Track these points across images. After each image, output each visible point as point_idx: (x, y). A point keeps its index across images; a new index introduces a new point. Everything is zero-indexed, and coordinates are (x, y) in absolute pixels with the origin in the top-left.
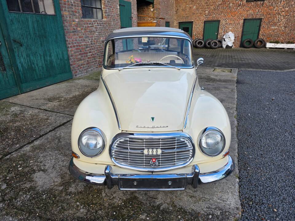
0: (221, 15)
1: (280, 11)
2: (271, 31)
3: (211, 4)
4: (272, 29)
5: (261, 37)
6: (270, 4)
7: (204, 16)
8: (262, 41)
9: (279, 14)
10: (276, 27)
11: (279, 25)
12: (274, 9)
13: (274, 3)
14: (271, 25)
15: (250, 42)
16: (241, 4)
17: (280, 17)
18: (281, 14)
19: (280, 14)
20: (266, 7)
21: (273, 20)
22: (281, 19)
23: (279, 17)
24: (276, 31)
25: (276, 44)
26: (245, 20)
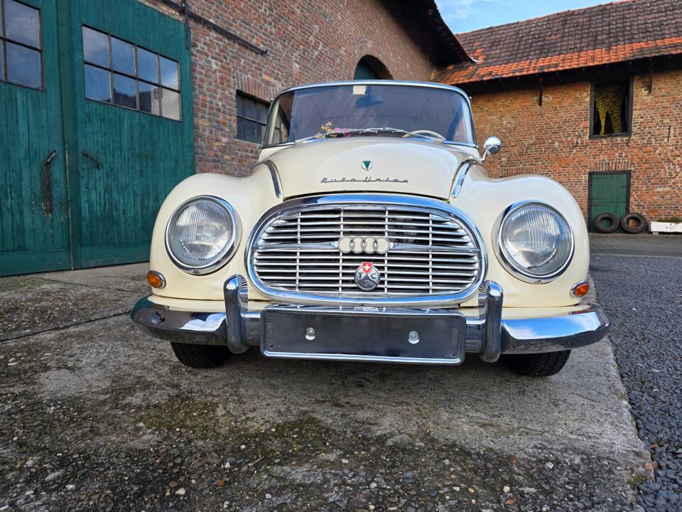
0: (536, 165)
1: (669, 154)
2: (655, 198)
3: (512, 144)
4: (657, 192)
5: (634, 209)
6: (645, 141)
7: (499, 166)
8: (639, 218)
9: (669, 161)
10: (667, 189)
11: (673, 183)
12: (655, 151)
13: (653, 140)
14: (655, 184)
15: (609, 220)
16: (579, 142)
17: (672, 167)
18: (675, 161)
19: (671, 162)
20: (635, 148)
21: (658, 174)
22: (675, 172)
23: (669, 168)
24: (668, 196)
25: (673, 224)
26: (591, 174)
